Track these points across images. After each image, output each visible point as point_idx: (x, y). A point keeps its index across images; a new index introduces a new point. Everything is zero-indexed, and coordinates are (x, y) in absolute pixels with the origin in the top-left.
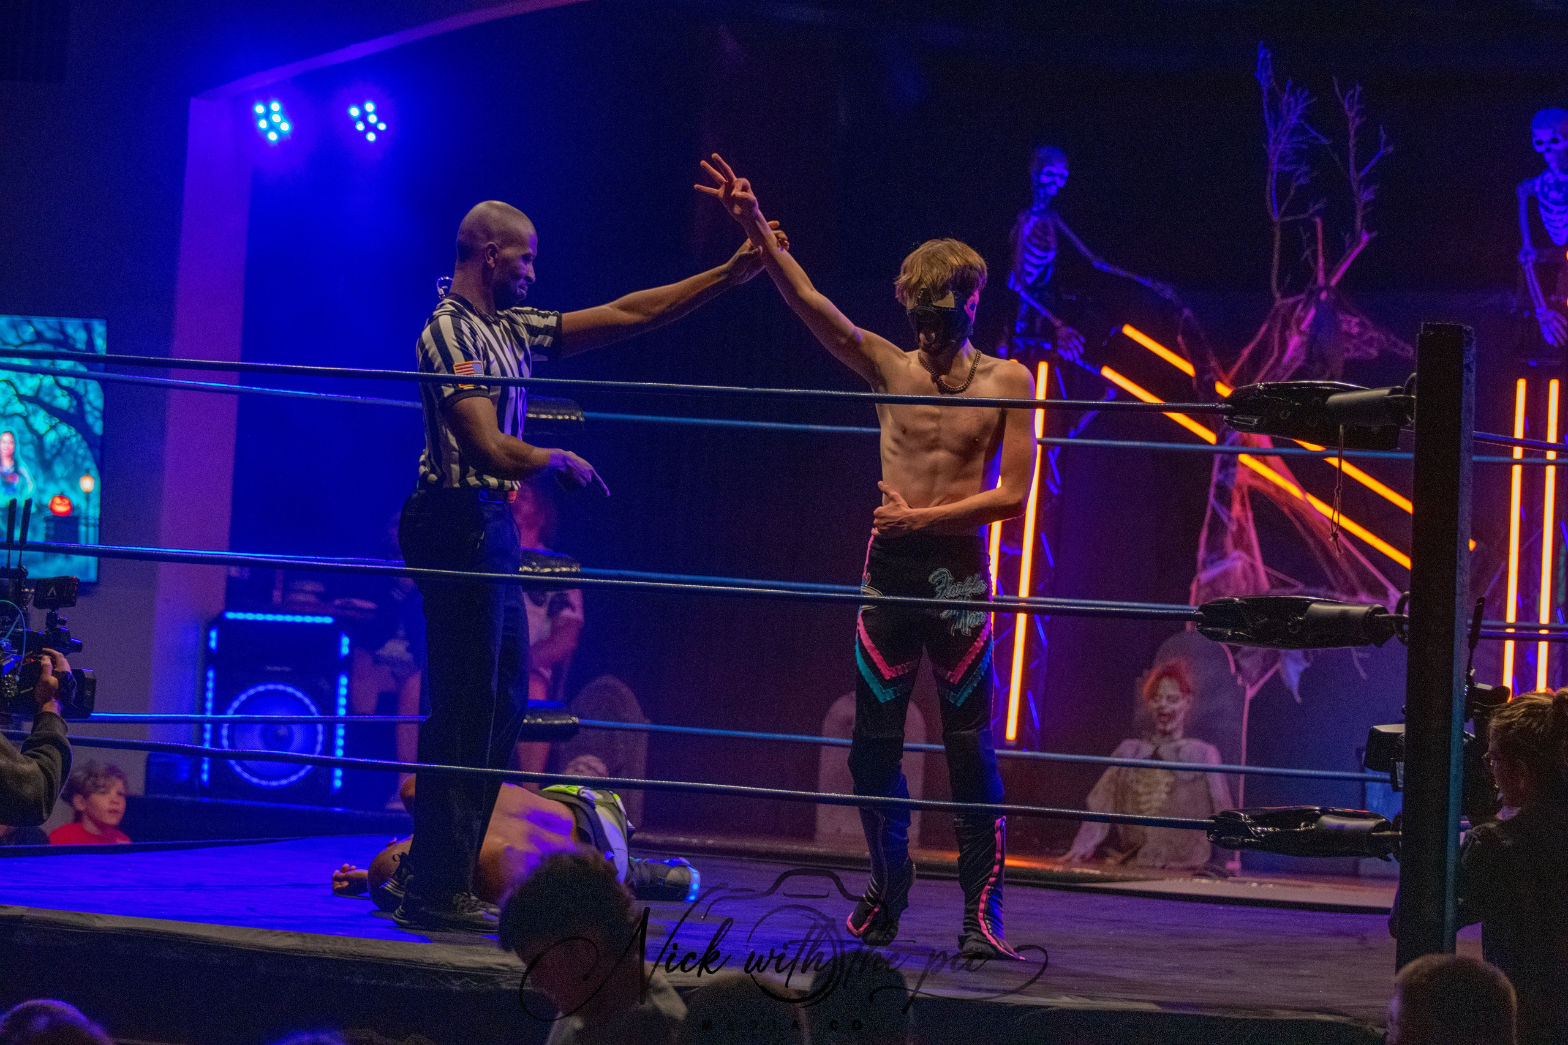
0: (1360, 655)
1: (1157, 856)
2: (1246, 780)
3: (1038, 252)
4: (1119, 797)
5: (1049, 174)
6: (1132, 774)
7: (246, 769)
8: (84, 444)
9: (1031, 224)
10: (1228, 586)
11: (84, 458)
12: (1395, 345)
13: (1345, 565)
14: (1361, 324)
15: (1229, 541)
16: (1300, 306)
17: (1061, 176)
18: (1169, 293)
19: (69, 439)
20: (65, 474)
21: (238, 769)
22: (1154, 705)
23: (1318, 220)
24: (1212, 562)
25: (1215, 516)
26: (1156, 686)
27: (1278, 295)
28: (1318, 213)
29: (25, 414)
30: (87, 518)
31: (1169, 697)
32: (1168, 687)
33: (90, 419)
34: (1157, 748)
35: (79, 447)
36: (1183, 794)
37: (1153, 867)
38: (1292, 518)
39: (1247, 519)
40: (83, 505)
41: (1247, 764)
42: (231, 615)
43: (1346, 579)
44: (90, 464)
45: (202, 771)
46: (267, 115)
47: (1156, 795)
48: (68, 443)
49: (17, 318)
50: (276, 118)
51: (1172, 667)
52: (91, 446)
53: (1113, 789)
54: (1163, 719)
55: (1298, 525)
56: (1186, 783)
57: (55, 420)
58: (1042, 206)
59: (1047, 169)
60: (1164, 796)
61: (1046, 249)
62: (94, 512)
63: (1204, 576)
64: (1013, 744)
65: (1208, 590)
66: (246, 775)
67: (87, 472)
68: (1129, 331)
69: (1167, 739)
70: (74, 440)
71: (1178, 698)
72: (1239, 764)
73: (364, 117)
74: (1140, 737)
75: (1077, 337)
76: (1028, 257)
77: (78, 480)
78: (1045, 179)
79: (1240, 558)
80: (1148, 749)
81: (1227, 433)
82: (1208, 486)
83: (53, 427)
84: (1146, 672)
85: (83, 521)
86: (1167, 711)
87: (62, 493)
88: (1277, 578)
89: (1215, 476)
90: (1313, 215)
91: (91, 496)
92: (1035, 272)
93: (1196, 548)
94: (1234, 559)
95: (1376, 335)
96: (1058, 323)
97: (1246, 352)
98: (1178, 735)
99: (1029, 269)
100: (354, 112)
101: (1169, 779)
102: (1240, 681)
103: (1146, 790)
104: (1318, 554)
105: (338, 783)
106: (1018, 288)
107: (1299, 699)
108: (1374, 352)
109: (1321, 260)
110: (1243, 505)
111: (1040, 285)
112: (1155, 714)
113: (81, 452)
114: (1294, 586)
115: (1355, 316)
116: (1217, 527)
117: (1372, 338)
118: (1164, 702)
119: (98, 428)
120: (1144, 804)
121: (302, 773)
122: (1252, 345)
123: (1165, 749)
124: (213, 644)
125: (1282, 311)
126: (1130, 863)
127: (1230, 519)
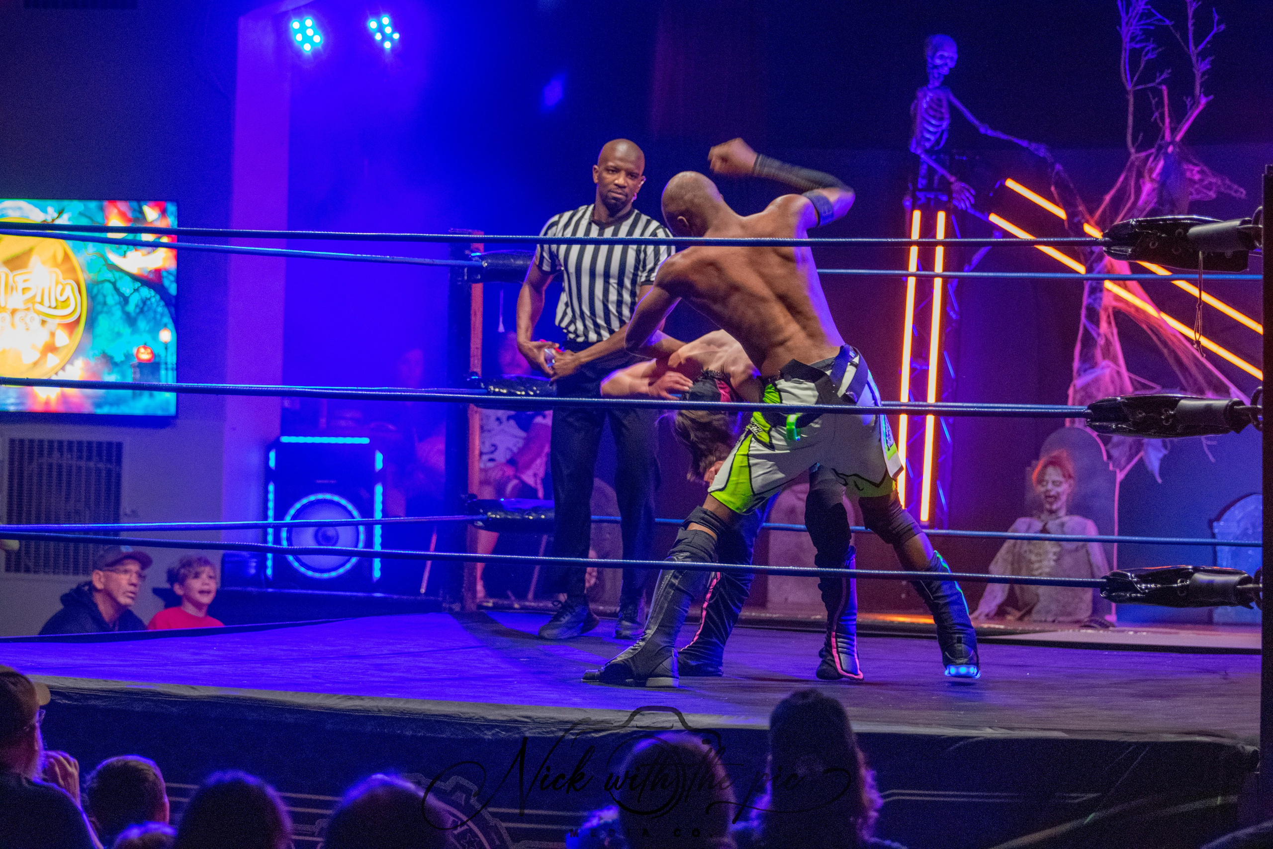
0: (1209, 443)
1: (1048, 612)
2: (1118, 547)
3: (934, 122)
4: (1016, 566)
5: (942, 57)
6: (1025, 545)
7: (303, 564)
8: (162, 303)
9: (928, 99)
10: (1099, 390)
11: (162, 315)
12: (1230, 188)
13: (1193, 370)
14: (1201, 172)
15: (1098, 353)
16: (1151, 159)
17: (951, 58)
18: (1043, 152)
19: (149, 299)
20: (147, 328)
21: (296, 564)
22: (1041, 489)
23: (1164, 88)
24: (1085, 370)
25: (1086, 332)
26: (1043, 473)
27: (1132, 150)
28: (1164, 82)
29: (113, 280)
30: (166, 364)
31: (1054, 482)
32: (1053, 474)
33: (166, 283)
34: (1046, 524)
35: (158, 305)
36: (1068, 561)
37: (1045, 621)
38: (1149, 332)
39: (1112, 334)
40: (162, 353)
41: (1119, 534)
42: (285, 439)
43: (1195, 381)
44: (167, 320)
45: (266, 567)
46: (303, 29)
47: (1045, 563)
48: (148, 303)
49: (105, 203)
50: (310, 32)
51: (1054, 457)
52: (167, 304)
53: (1010, 559)
54: (1050, 500)
55: (1155, 338)
56: (1070, 552)
57: (138, 284)
58: (937, 84)
59: (939, 54)
60: (1052, 563)
61: (941, 119)
62: (172, 358)
63: (1079, 382)
64: (926, 524)
65: (1083, 393)
66: (302, 570)
67: (165, 326)
68: (1010, 183)
69: (1054, 516)
70: (153, 300)
71: (1061, 483)
72: (1113, 535)
73: (381, 29)
74: (1031, 516)
75: (968, 190)
76: (926, 126)
77: (158, 331)
78: (938, 62)
79: (1109, 367)
80: (1038, 525)
81: (1094, 265)
82: (1080, 308)
83: (136, 290)
84: (1034, 462)
85: (163, 366)
86: (1052, 493)
87: (145, 344)
88: (1139, 382)
89: (1085, 300)
90: (1160, 84)
91: (169, 345)
92: (932, 138)
93: (1072, 359)
94: (1103, 368)
95: (1214, 180)
96: (953, 179)
97: (1108, 198)
98: (1062, 513)
99: (928, 136)
100: (373, 24)
101: (1056, 549)
102: (1111, 468)
103: (1039, 558)
104: (1171, 361)
105: (377, 574)
106: (919, 152)
107: (1160, 481)
108: (1212, 194)
109: (1167, 121)
110: (1109, 323)
111: (936, 149)
112: (1043, 497)
113: (160, 309)
114: (1152, 388)
115: (1196, 165)
116: (1089, 341)
117: (1210, 183)
118: (1050, 486)
119: (173, 289)
120: (1037, 569)
121: (348, 566)
122: (1112, 192)
123: (1052, 525)
124: (272, 463)
125: (1136, 163)
126: (1026, 619)
127: (1099, 334)
